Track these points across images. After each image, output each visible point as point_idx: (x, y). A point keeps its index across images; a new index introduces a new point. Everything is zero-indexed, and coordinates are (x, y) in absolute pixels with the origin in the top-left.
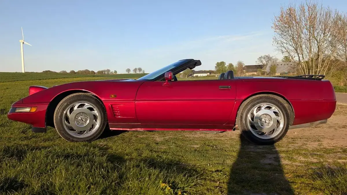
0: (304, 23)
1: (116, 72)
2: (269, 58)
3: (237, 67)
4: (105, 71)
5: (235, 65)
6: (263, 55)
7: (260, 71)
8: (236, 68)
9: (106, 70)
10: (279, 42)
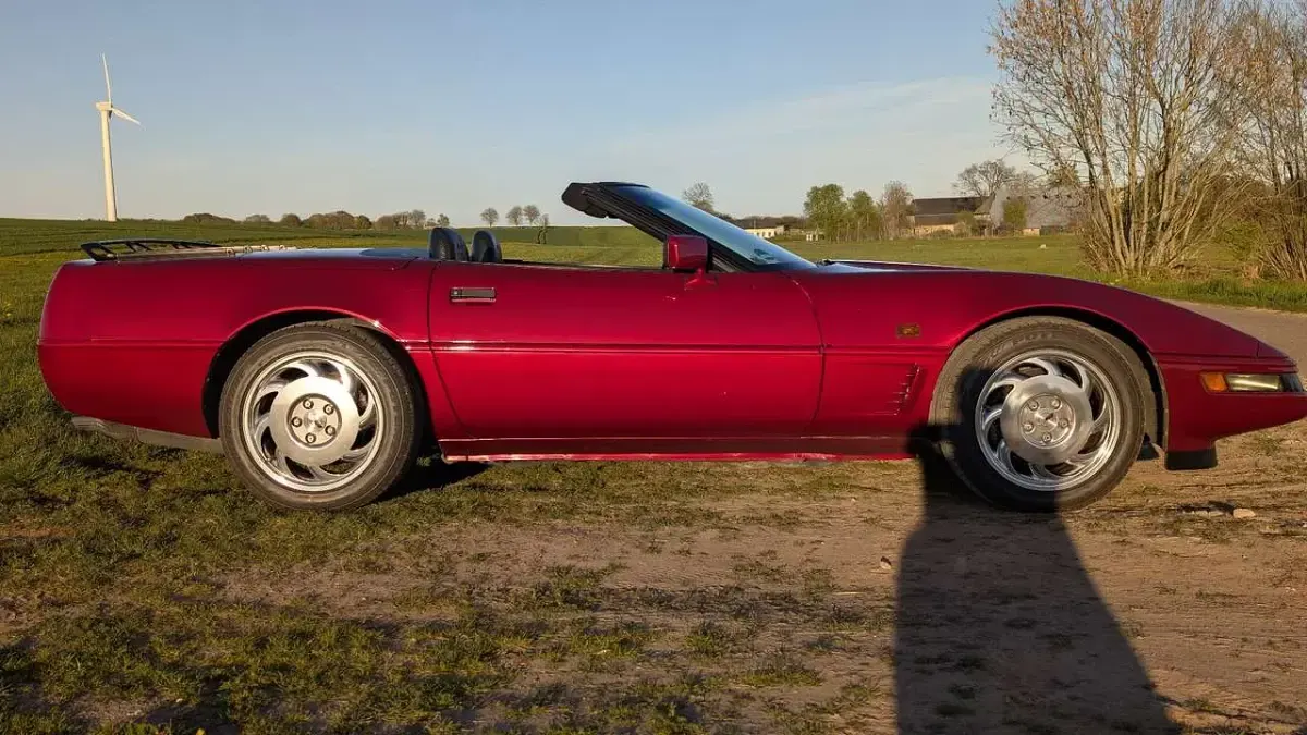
0: (1112, 30)
1: (445, 219)
2: (999, 172)
3: (885, 203)
4: (404, 217)
5: (877, 196)
6: (979, 161)
7: (970, 221)
8: (882, 207)
9: (410, 211)
10: (1017, 107)
